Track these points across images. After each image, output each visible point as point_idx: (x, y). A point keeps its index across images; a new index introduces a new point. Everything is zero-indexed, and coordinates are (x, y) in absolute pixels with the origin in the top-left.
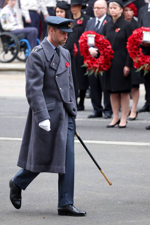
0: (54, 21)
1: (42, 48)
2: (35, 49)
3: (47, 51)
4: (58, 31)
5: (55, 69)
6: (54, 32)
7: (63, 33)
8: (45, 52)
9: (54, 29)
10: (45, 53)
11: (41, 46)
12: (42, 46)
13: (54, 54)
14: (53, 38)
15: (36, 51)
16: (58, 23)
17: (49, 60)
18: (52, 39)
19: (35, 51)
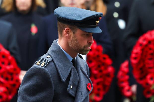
0: (72, 15)
1: (53, 61)
2: (41, 63)
3: (60, 64)
4: (79, 32)
5: (73, 95)
6: (71, 34)
7: (86, 35)
8: (57, 66)
9: (71, 29)
10: (58, 68)
11: (50, 55)
12: (52, 56)
13: (71, 70)
14: (70, 44)
15: (44, 66)
16: (80, 19)
17: (64, 80)
18: (67, 45)
19: (42, 65)
